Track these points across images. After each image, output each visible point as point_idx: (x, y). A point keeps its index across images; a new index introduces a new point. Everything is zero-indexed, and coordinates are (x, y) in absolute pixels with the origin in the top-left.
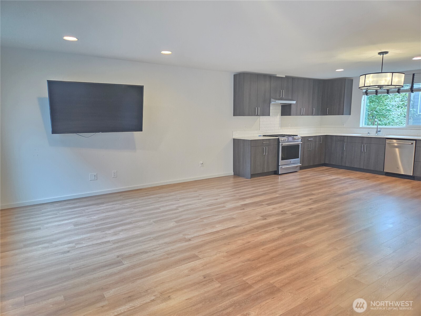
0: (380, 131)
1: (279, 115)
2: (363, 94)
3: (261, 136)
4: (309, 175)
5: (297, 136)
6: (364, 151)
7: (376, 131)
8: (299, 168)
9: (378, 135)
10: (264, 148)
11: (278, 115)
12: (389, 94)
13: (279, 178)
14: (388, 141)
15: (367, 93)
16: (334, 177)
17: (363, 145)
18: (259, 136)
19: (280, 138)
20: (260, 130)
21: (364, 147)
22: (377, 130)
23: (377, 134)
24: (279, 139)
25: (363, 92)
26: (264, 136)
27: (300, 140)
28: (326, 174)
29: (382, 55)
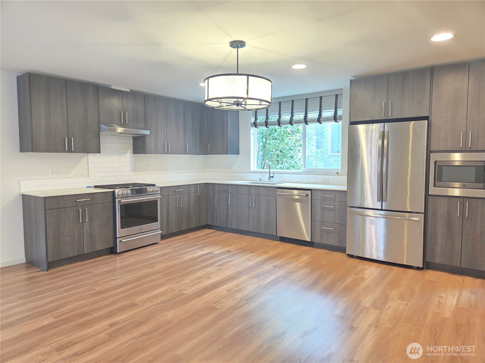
0: (273, 177)
1: (129, 152)
2: (252, 126)
3: (90, 187)
4: (170, 250)
5: (154, 185)
6: (252, 206)
7: (268, 177)
8: (159, 237)
9: (271, 183)
10: (79, 210)
11: (126, 153)
12: (281, 125)
13: (118, 261)
14: (279, 192)
15: (257, 124)
16: (206, 251)
17: (251, 198)
18: (87, 187)
19: (117, 191)
20: (89, 177)
21: (252, 200)
22: (270, 175)
23: (269, 181)
24: (114, 192)
25: (251, 123)
26: (95, 187)
27: (159, 192)
28: (198, 245)
29: (237, 49)
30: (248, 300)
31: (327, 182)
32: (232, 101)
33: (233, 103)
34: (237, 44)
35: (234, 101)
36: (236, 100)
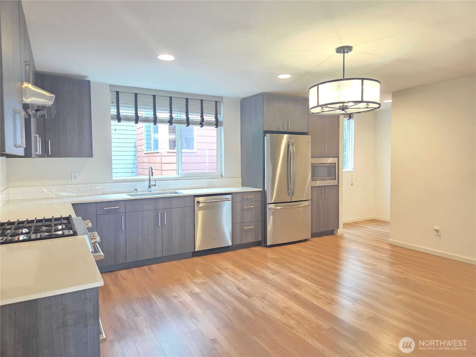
0: (155, 185)
7: (148, 186)
22: (149, 183)
23: (150, 190)
29: (343, 54)
30: (356, 300)
31: (213, 186)
32: (337, 106)
33: (338, 107)
34: (343, 50)
35: (340, 106)
36: (341, 104)
